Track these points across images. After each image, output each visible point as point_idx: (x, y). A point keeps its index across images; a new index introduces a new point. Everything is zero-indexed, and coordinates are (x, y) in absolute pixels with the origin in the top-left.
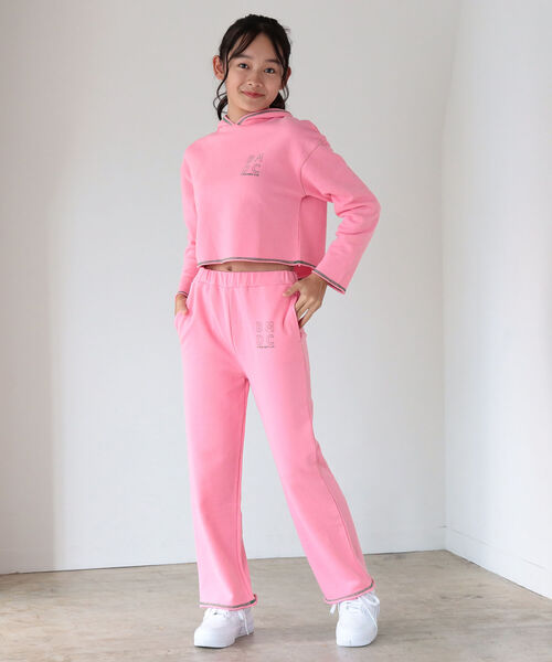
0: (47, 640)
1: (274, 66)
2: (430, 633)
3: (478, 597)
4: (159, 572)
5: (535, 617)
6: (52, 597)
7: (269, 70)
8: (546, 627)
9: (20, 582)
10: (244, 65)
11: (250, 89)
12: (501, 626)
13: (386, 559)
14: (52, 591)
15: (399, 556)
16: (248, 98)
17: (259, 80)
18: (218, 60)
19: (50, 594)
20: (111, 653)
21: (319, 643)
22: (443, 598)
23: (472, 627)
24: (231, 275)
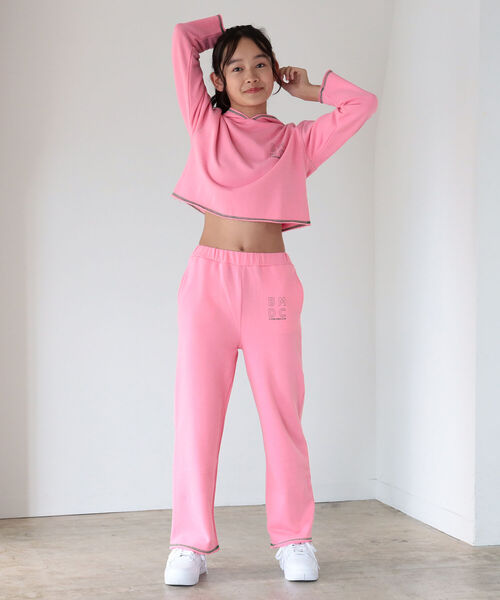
0: (22, 578)
1: (263, 60)
2: (361, 573)
3: (404, 541)
4: (122, 518)
5: (453, 559)
6: (25, 540)
7: (260, 66)
8: (463, 567)
10: (238, 69)
11: (250, 86)
12: (423, 566)
13: (323, 508)
14: (26, 535)
15: (335, 505)
16: (250, 95)
17: (255, 75)
18: (214, 75)
19: (24, 538)
20: (77, 590)
21: (265, 582)
22: (373, 542)
23: (398, 568)
24: (244, 254)
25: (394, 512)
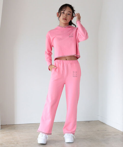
0: (13, 139)
3: (106, 130)
5: (118, 135)
8: (120, 137)
9: (7, 127)
10: (63, 13)
12: (110, 137)
13: (86, 122)
14: (14, 129)
20: (26, 142)
22: (98, 131)
23: (104, 137)
24: (67, 61)
25: (103, 123)
